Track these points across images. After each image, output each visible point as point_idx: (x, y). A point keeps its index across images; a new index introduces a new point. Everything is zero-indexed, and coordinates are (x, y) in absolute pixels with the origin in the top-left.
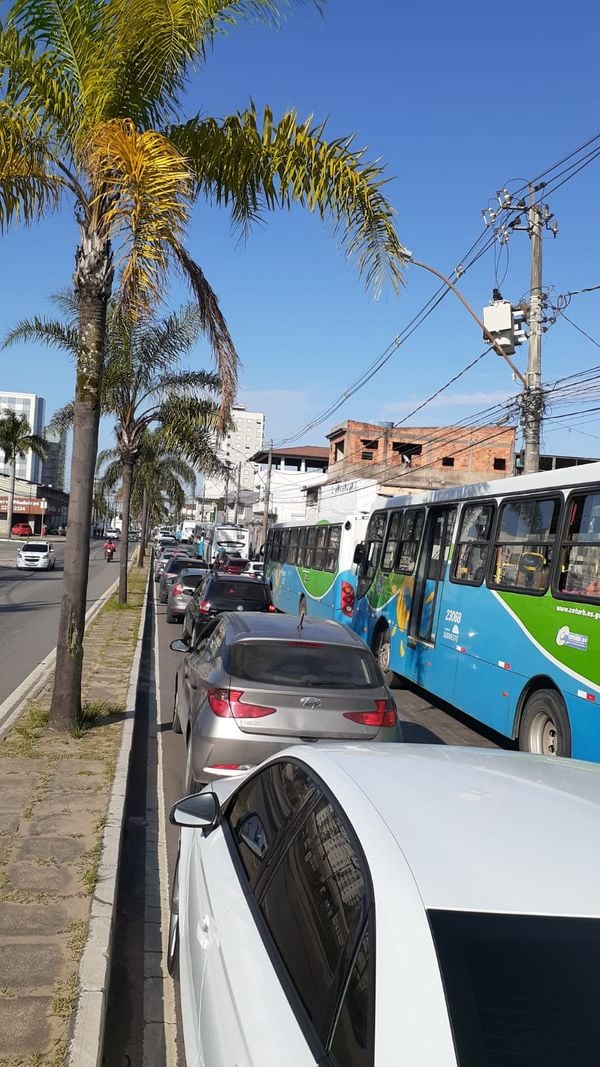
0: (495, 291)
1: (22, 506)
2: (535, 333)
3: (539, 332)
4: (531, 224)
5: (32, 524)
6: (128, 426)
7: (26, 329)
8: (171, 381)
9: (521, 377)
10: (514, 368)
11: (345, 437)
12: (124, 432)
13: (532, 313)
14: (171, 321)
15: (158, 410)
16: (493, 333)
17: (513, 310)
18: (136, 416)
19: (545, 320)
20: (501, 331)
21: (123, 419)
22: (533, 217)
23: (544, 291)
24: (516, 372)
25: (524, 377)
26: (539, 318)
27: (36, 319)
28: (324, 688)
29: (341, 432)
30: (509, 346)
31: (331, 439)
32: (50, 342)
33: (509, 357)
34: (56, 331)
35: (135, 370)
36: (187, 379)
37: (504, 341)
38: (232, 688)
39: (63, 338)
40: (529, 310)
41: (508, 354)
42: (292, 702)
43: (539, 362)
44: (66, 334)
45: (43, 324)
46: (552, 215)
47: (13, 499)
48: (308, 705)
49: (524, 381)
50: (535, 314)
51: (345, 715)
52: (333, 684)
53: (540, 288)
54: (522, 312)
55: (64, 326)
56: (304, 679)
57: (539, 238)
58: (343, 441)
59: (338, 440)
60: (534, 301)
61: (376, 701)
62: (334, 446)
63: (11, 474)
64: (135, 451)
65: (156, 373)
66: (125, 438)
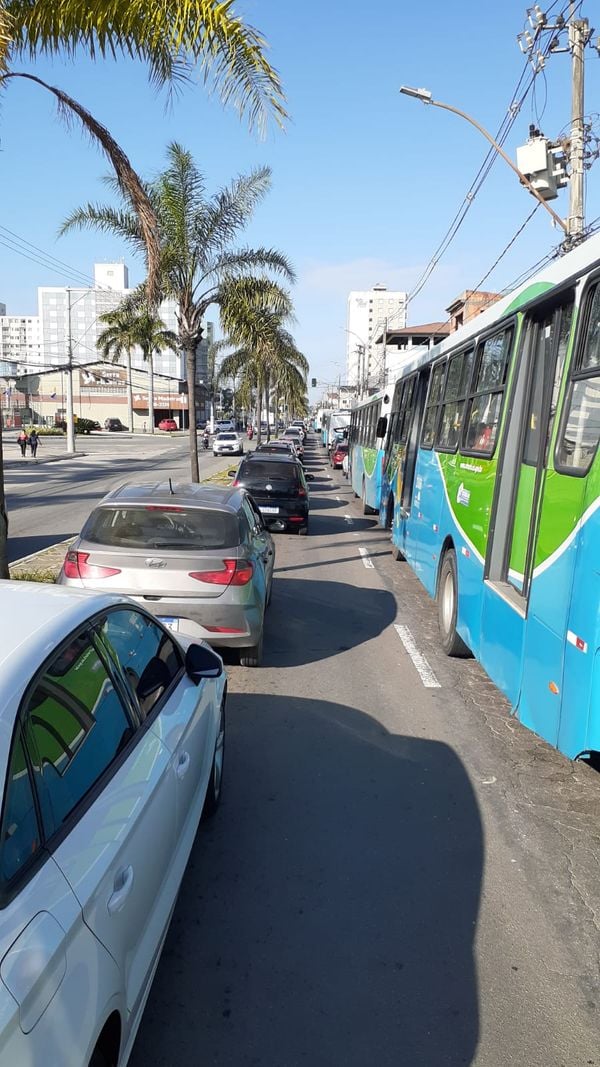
0: (532, 127)
1: (166, 402)
2: (575, 171)
3: (580, 170)
4: (571, 44)
5: (176, 419)
6: (187, 310)
7: (81, 216)
8: (229, 260)
9: (561, 223)
10: (553, 214)
11: (463, 309)
12: (184, 317)
13: (572, 149)
14: (223, 197)
15: (215, 292)
16: (528, 176)
17: (550, 147)
18: (195, 300)
19: (589, 155)
20: (537, 172)
21: (182, 304)
22: (572, 36)
23: (587, 121)
24: (556, 217)
25: (564, 222)
26: (580, 153)
27: (89, 206)
28: (169, 549)
29: (459, 304)
30: (547, 189)
31: (452, 312)
32: (104, 229)
33: (548, 202)
34: (110, 217)
35: (191, 251)
36: (245, 258)
37: (542, 183)
38: (80, 550)
39: (117, 224)
40: (569, 145)
41: (546, 199)
42: (137, 563)
43: (581, 204)
44: (119, 219)
45: (97, 212)
46: (592, 30)
47: (153, 395)
48: (152, 565)
49: (564, 227)
50: (575, 149)
51: (190, 575)
52: (181, 545)
53: (581, 119)
54: (561, 149)
55: (117, 211)
56: (151, 541)
57: (581, 60)
58: (462, 314)
59: (458, 313)
60: (575, 135)
61: (225, 561)
62: (455, 319)
63: (149, 371)
64: (195, 336)
65: (213, 253)
66: (185, 322)
